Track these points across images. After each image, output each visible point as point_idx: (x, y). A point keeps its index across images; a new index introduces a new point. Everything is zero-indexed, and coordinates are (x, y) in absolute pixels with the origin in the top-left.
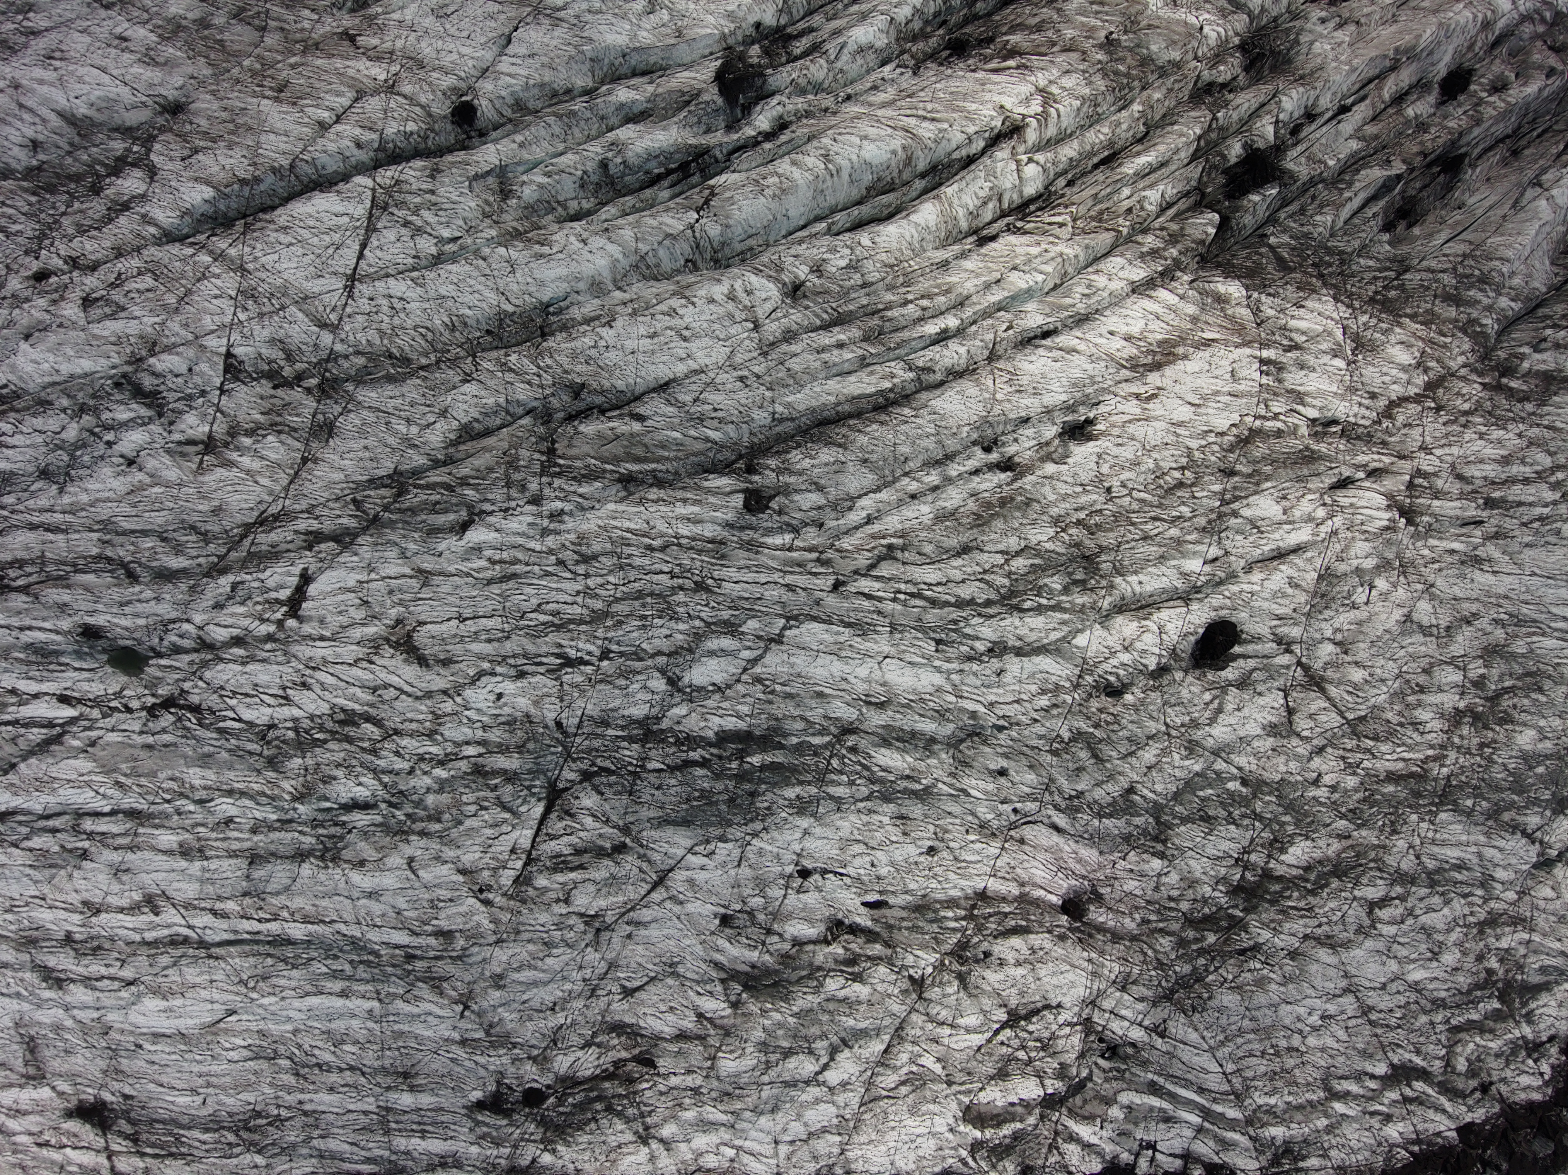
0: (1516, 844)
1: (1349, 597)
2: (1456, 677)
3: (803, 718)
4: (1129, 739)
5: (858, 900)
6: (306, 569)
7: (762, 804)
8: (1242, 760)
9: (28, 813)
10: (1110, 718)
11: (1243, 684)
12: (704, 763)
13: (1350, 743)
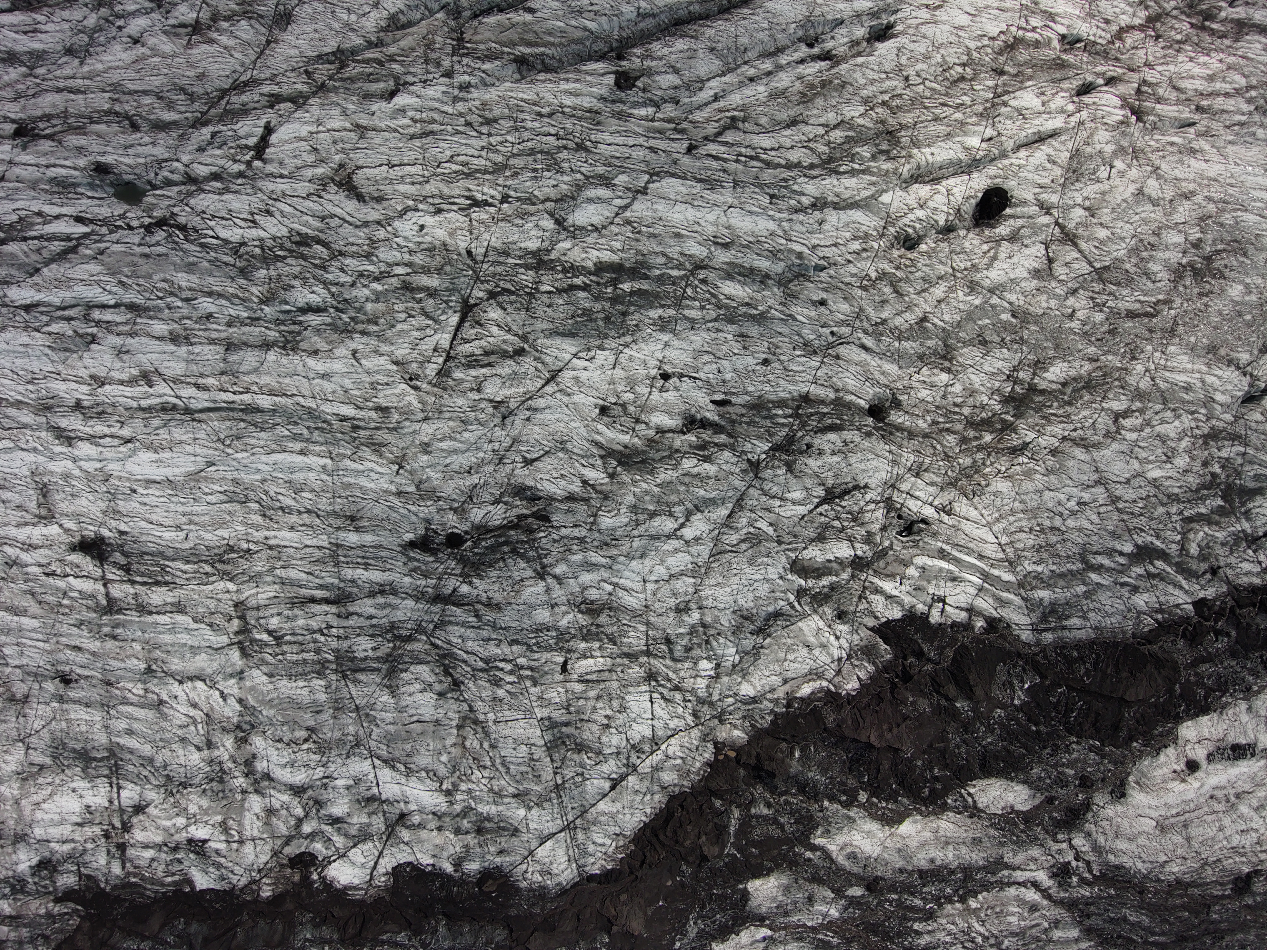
0: (1230, 373)
1: (1094, 173)
2: (1180, 239)
3: (664, 255)
4: (923, 279)
5: (707, 399)
6: (268, 123)
7: (631, 321)
8: (1012, 297)
9: (48, 305)
10: (908, 262)
11: (1013, 238)
12: (585, 288)
13: (1098, 287)
